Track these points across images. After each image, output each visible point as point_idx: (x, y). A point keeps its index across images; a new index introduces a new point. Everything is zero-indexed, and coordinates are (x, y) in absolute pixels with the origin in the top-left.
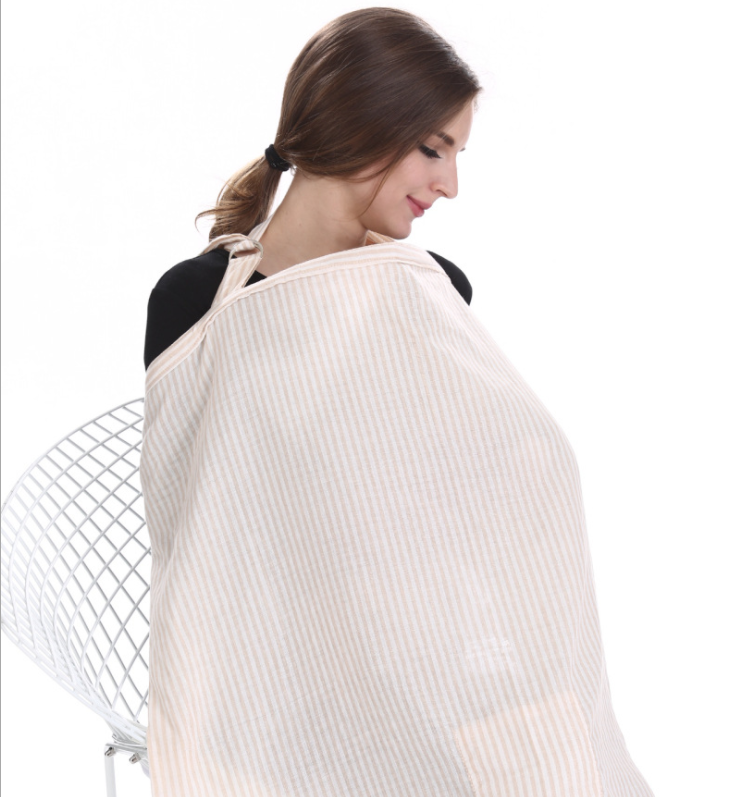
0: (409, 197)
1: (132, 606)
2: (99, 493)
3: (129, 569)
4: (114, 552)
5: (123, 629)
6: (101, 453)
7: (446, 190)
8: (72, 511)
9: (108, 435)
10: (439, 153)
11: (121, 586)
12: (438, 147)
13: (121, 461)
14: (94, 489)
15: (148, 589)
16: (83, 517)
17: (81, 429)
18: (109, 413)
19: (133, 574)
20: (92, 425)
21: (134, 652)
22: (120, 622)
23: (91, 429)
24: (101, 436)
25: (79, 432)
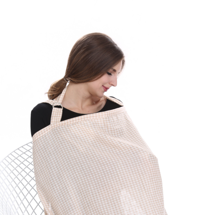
0: (103, 86)
1: (32, 198)
2: (23, 166)
3: (31, 188)
4: (27, 183)
5: (29, 204)
6: (24, 156)
7: (114, 84)
8: (15, 172)
9: (26, 151)
10: (112, 74)
11: (29, 192)
12: (112, 72)
13: (30, 158)
14: (22, 166)
15: (37, 193)
16: (18, 173)
17: (18, 149)
18: (27, 144)
19: (33, 189)
20: (22, 148)
21: (32, 211)
22: (29, 203)
23: (21, 149)
24: (24, 151)
25: (18, 150)
